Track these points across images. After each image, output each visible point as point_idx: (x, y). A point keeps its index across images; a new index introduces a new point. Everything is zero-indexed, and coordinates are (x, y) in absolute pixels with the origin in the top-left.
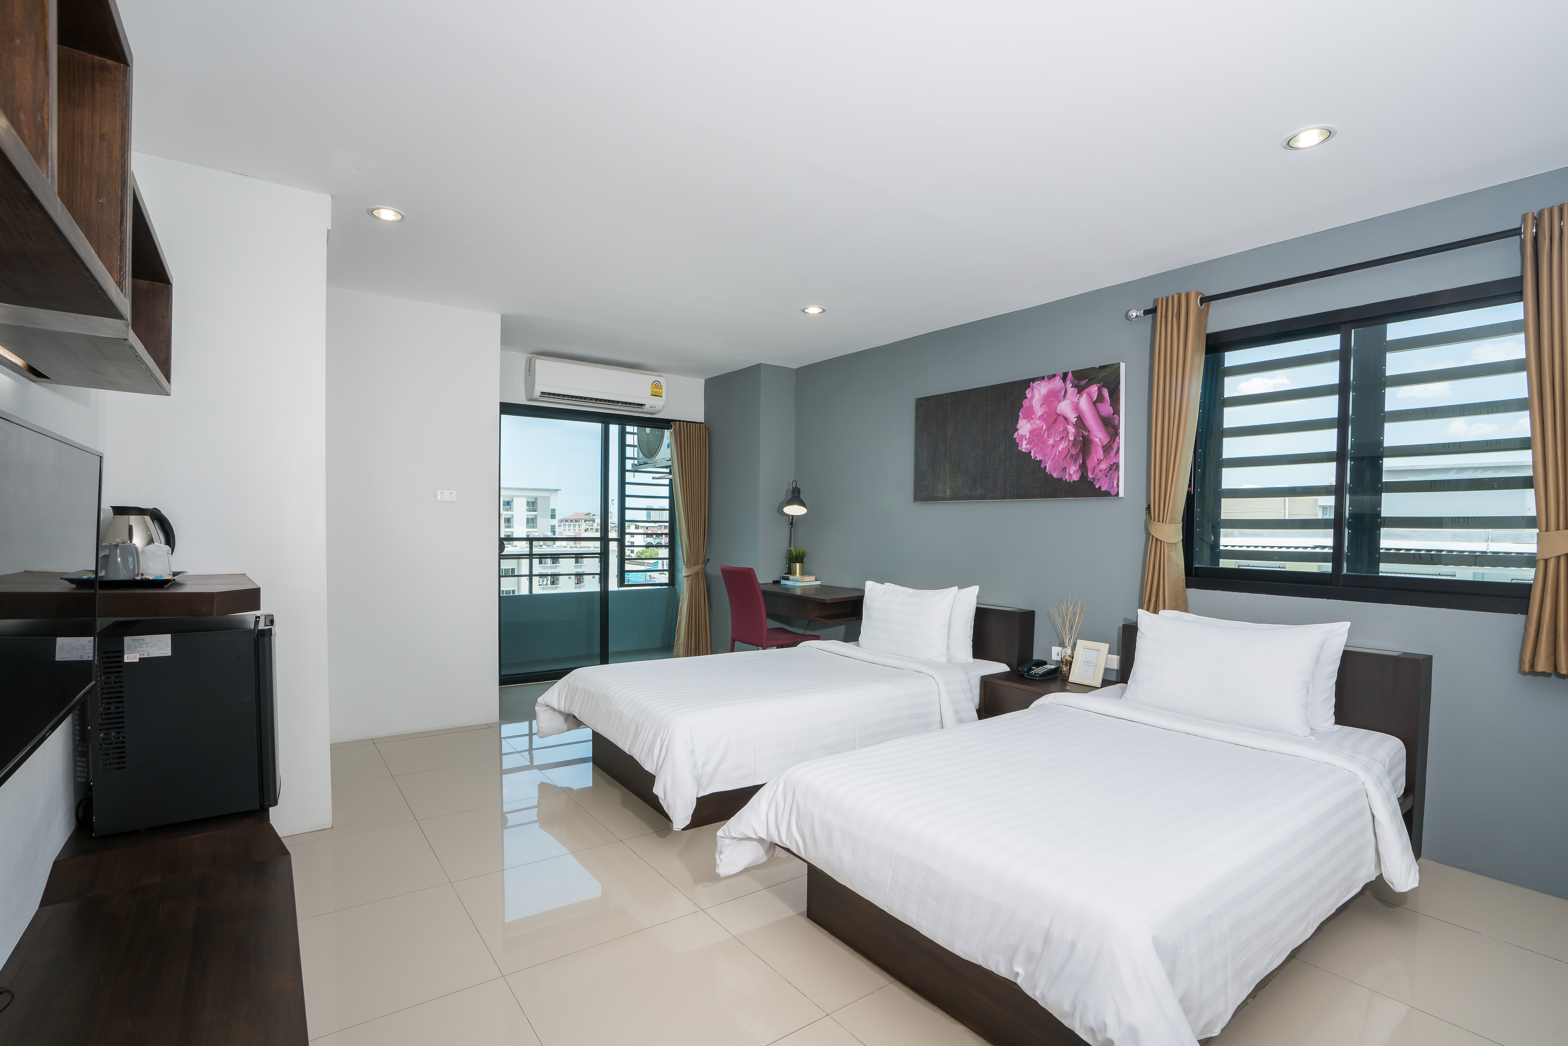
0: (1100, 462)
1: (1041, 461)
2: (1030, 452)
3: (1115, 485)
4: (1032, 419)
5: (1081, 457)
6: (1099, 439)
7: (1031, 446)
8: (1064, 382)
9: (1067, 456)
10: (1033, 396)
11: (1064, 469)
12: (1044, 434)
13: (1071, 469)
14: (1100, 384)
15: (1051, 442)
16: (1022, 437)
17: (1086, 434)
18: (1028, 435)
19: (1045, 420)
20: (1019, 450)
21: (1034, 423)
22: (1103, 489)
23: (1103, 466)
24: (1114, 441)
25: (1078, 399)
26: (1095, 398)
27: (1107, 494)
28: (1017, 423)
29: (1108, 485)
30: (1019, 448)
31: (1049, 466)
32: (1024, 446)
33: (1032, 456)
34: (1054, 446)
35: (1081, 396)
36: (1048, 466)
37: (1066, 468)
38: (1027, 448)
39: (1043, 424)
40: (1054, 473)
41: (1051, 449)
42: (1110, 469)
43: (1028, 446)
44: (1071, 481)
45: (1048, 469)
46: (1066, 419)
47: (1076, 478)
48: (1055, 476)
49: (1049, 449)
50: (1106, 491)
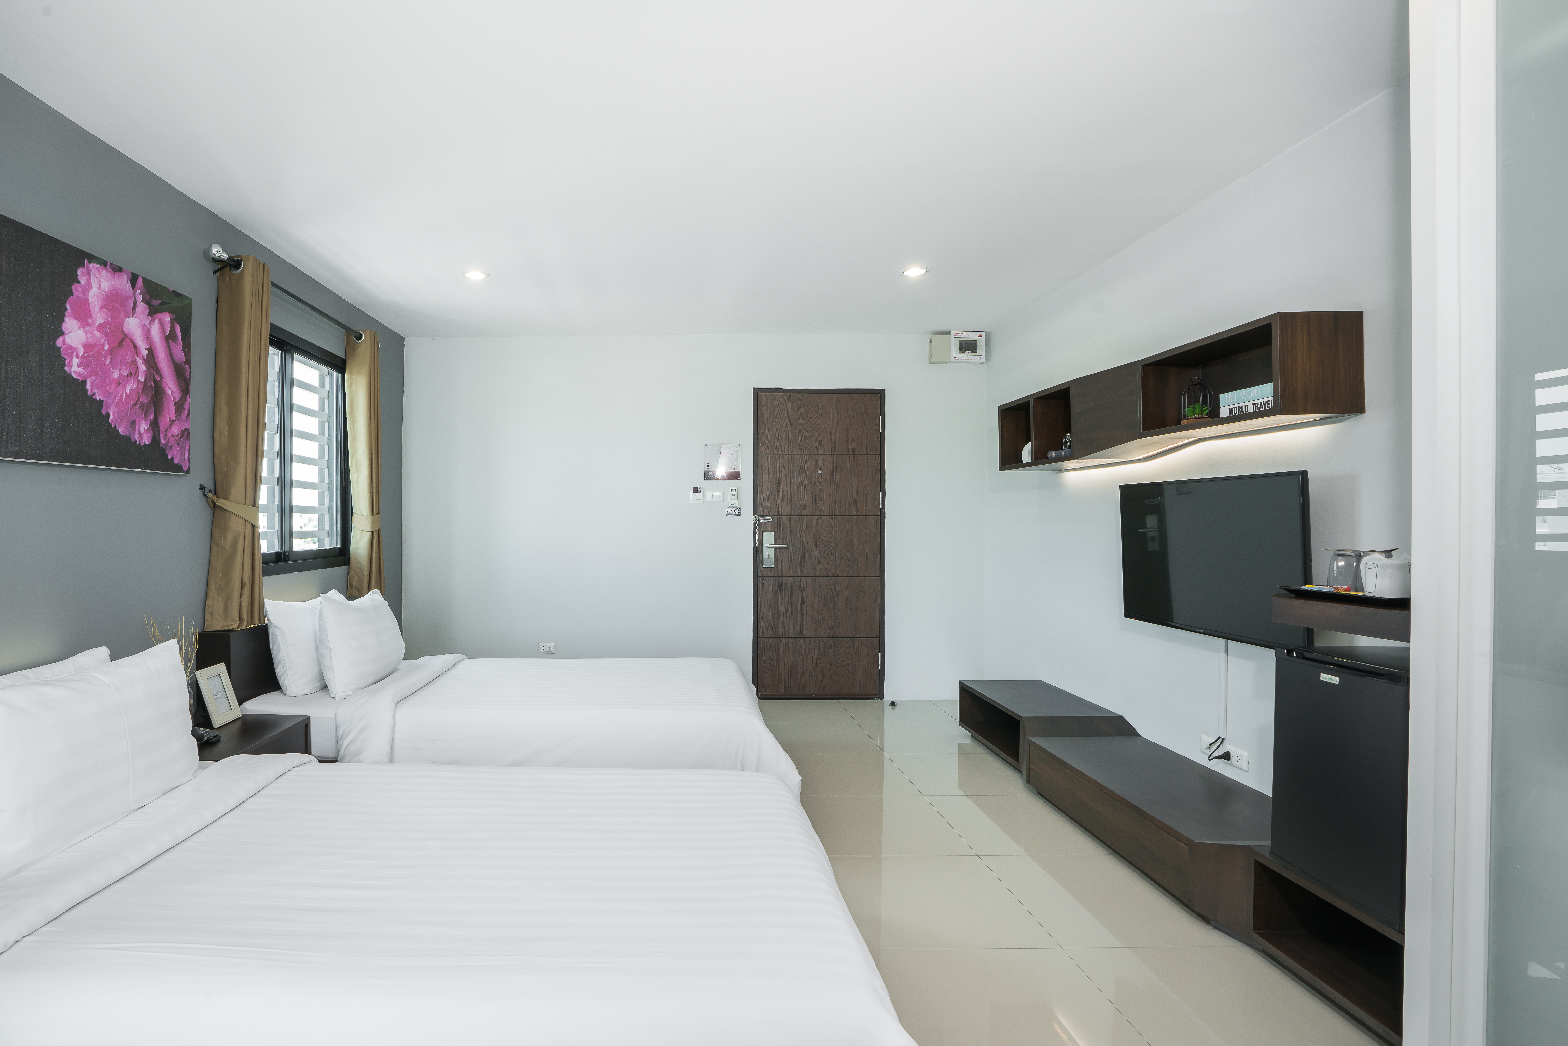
0: (172, 423)
1: (101, 402)
2: (84, 382)
3: (186, 458)
4: (88, 325)
5: (153, 411)
6: (172, 392)
7: (87, 372)
8: (133, 289)
9: (135, 405)
10: (88, 286)
11: (133, 424)
12: (106, 358)
13: (141, 425)
14: (173, 315)
15: (116, 375)
16: (71, 350)
17: (158, 379)
18: (81, 351)
19: (106, 335)
20: (66, 372)
21: (91, 333)
22: (176, 461)
23: (175, 430)
24: (185, 400)
25: (150, 324)
26: (168, 332)
27: (178, 468)
28: (63, 321)
29: (180, 458)
30: (66, 368)
31: (113, 413)
32: (75, 368)
33: (86, 391)
34: (119, 384)
35: (153, 320)
36: (111, 412)
37: (134, 422)
38: (79, 373)
39: (105, 341)
40: (120, 426)
41: (115, 388)
42: (182, 436)
43: (81, 370)
44: (142, 444)
45: (111, 417)
46: (135, 347)
47: (146, 440)
48: (121, 431)
49: (113, 386)
50: (178, 464)
